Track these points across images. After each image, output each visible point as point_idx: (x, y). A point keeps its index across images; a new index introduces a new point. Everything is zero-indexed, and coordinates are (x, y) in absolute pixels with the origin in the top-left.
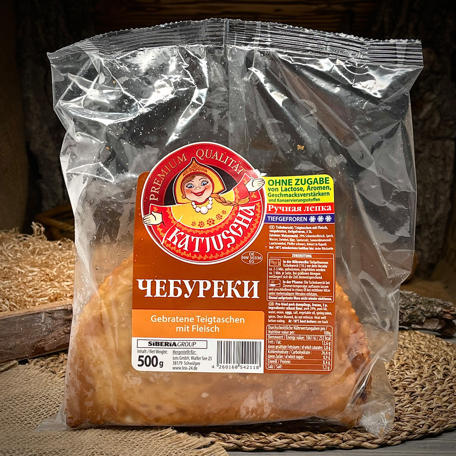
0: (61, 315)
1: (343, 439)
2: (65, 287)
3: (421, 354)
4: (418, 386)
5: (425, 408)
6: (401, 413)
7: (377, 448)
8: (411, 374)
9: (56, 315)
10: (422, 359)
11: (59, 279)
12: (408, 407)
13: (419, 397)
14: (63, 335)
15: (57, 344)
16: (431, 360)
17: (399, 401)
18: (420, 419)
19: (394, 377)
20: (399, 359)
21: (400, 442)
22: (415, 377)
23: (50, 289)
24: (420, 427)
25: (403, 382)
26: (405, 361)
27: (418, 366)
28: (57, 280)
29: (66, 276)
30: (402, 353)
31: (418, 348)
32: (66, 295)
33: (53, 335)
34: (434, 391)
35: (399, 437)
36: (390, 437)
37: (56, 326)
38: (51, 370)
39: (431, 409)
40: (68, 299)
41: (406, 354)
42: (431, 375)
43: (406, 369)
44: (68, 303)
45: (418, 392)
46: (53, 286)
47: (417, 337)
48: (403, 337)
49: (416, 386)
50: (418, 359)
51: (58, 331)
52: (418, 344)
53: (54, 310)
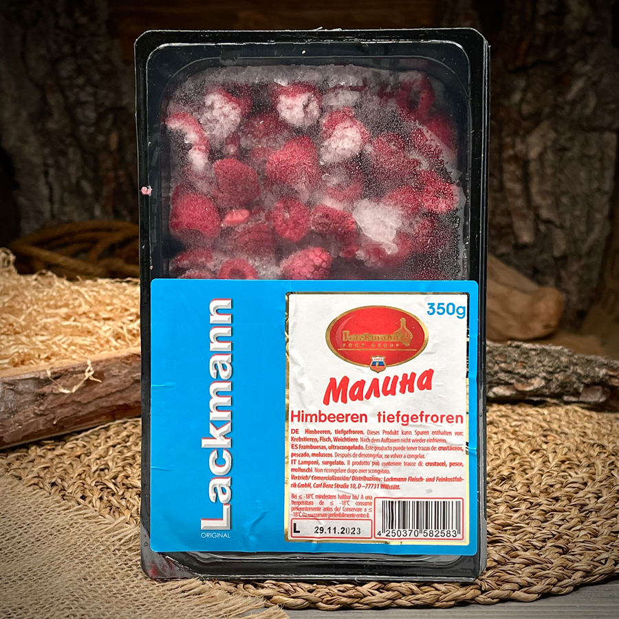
0: (30, 386)
1: (481, 587)
2: (38, 343)
3: (589, 443)
4: (590, 495)
5: (606, 530)
6: (568, 540)
7: (537, 600)
8: (578, 476)
9: (20, 387)
10: (592, 452)
11: (28, 331)
12: (579, 530)
13: (594, 513)
14: (32, 418)
15: (24, 431)
16: (605, 453)
17: (563, 520)
18: (599, 549)
19: (551, 481)
20: (555, 452)
21: (572, 588)
22: (585, 480)
23: (14, 347)
24: (602, 563)
25: (565, 489)
26: (565, 454)
27: (587, 464)
28: (25, 333)
29: (39, 327)
30: (559, 442)
31: (583, 434)
32: (39, 356)
33: (17, 417)
34: (616, 502)
35: (569, 580)
36: (556, 580)
37: (22, 403)
38: (14, 473)
39: (614, 532)
40: (43, 362)
41: (567, 444)
42: (608, 477)
43: (568, 468)
44: (41, 369)
45: (592, 504)
46: (19, 342)
47: (579, 416)
48: (558, 417)
49: (586, 494)
50: (584, 451)
51: (24, 413)
52: (581, 428)
53: (18, 380)
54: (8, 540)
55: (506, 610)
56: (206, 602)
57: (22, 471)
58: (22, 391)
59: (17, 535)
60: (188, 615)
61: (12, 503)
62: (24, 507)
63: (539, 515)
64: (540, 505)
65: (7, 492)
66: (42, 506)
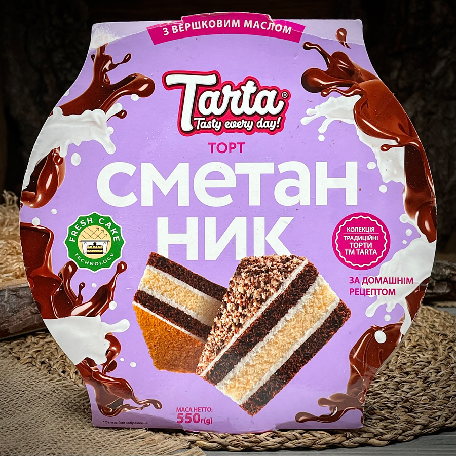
0: (28, 292)
1: (346, 435)
3: (436, 333)
4: (432, 371)
5: (441, 396)
6: (413, 402)
7: (387, 445)
8: (424, 357)
9: (21, 293)
10: (437, 340)
12: (422, 396)
13: (434, 384)
14: (30, 315)
15: (23, 325)
16: (446, 340)
17: (410, 389)
18: (435, 409)
19: (404, 361)
20: (410, 339)
21: (413, 437)
22: (429, 360)
23: (16, 264)
24: (436, 419)
25: (414, 366)
26: (417, 341)
27: (432, 348)
30: (414, 332)
31: (432, 327)
33: (18, 315)
34: (451, 376)
35: (411, 431)
36: (401, 431)
37: (22, 305)
38: (15, 355)
39: (447, 397)
41: (419, 334)
42: (447, 357)
43: (419, 351)
45: (433, 377)
46: (20, 260)
47: (431, 313)
49: (429, 370)
50: (432, 339)
51: (24, 311)
52: (431, 322)
53: (19, 288)
54: (9, 402)
55: (363, 453)
56: (148, 444)
57: (20, 353)
58: (22, 296)
59: (15, 398)
60: (135, 453)
61: (11, 376)
62: (20, 379)
63: (393, 385)
64: (395, 378)
65: (9, 368)
66: (33, 378)
